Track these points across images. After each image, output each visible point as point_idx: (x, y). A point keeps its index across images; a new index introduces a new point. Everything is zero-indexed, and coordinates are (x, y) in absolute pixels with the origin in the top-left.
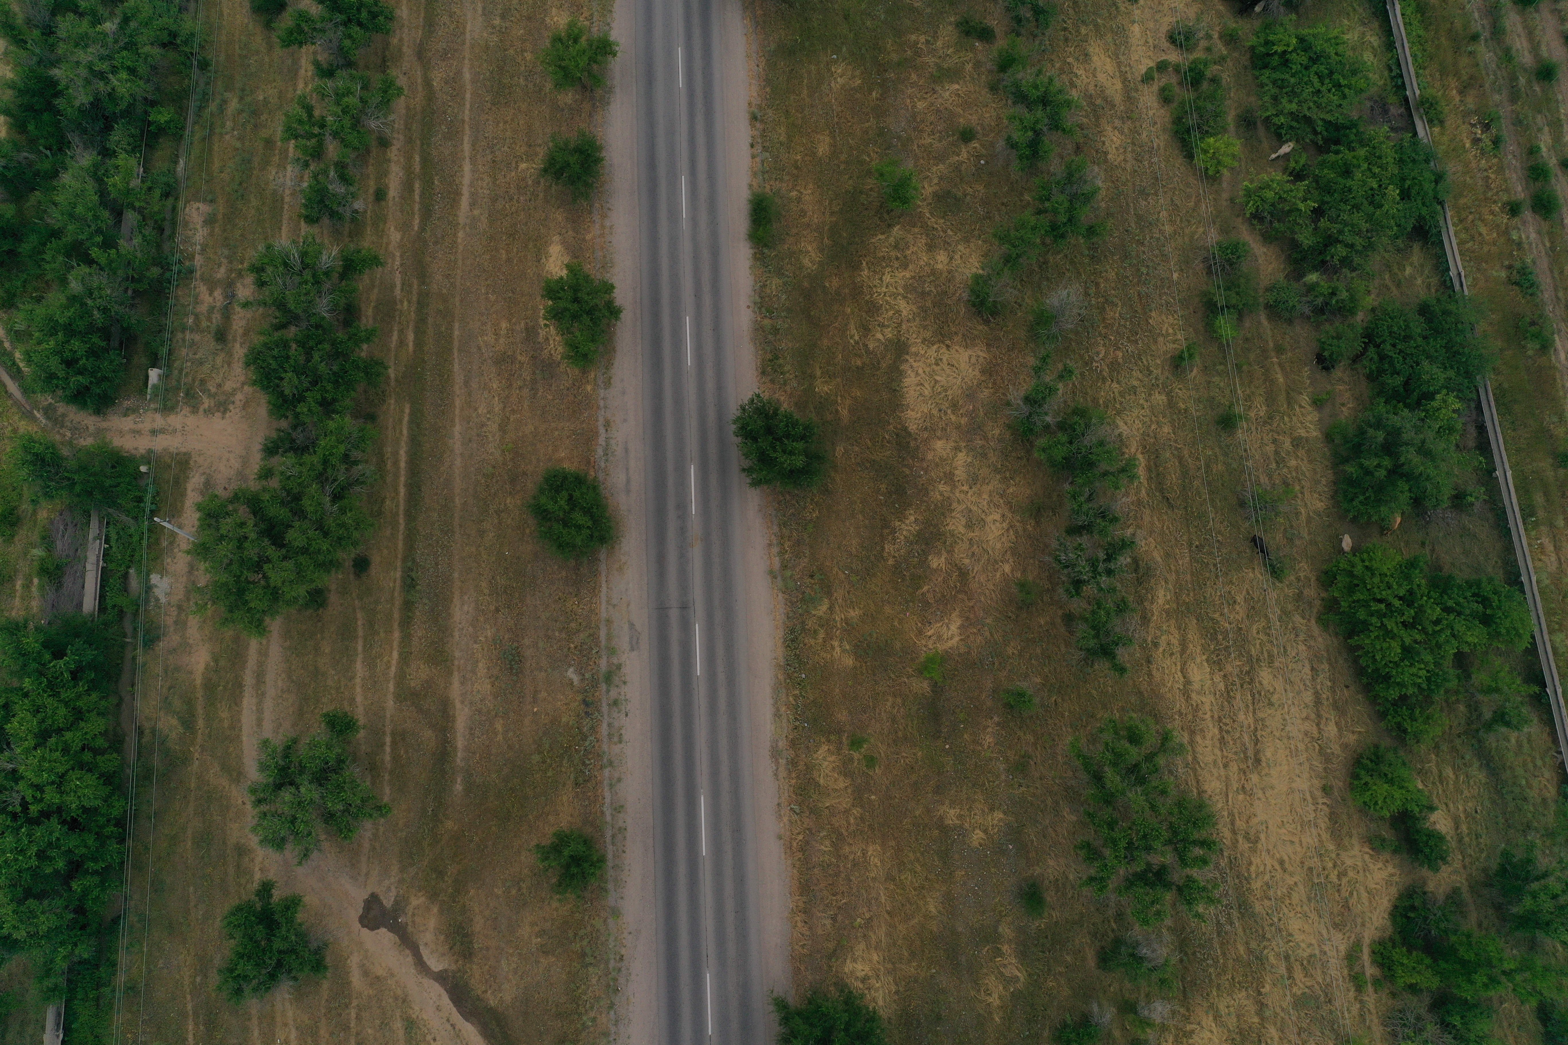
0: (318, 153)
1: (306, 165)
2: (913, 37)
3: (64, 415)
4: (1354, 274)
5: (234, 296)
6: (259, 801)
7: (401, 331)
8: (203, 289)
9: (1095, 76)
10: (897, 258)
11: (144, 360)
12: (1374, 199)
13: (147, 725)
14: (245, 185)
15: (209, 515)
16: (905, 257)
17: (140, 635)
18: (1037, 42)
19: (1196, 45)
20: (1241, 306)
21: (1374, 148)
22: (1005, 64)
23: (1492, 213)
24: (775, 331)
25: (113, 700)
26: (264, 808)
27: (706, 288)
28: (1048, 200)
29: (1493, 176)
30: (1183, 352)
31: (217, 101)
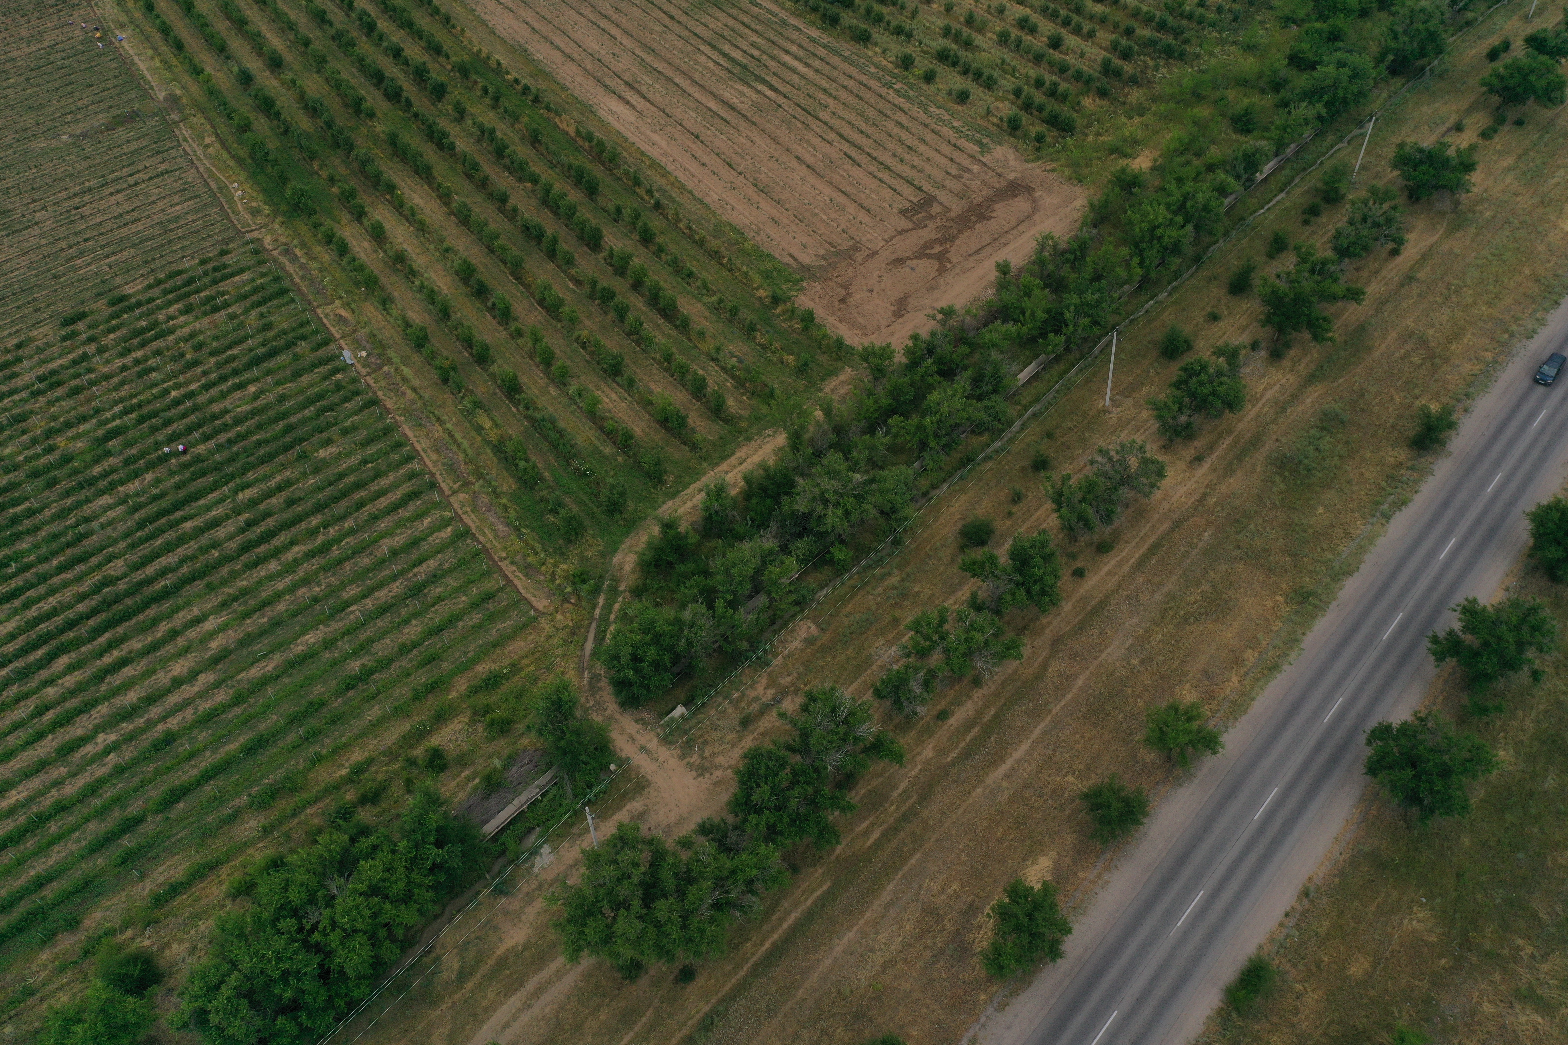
0: (923, 654)
1: (908, 655)
3: (600, 689)
5: (780, 702)
7: (873, 824)
8: (764, 681)
11: (683, 697)
13: (438, 950)
14: (854, 636)
15: (621, 838)
17: (497, 881)
25: (437, 909)
27: (1154, 1001)
31: (885, 571)
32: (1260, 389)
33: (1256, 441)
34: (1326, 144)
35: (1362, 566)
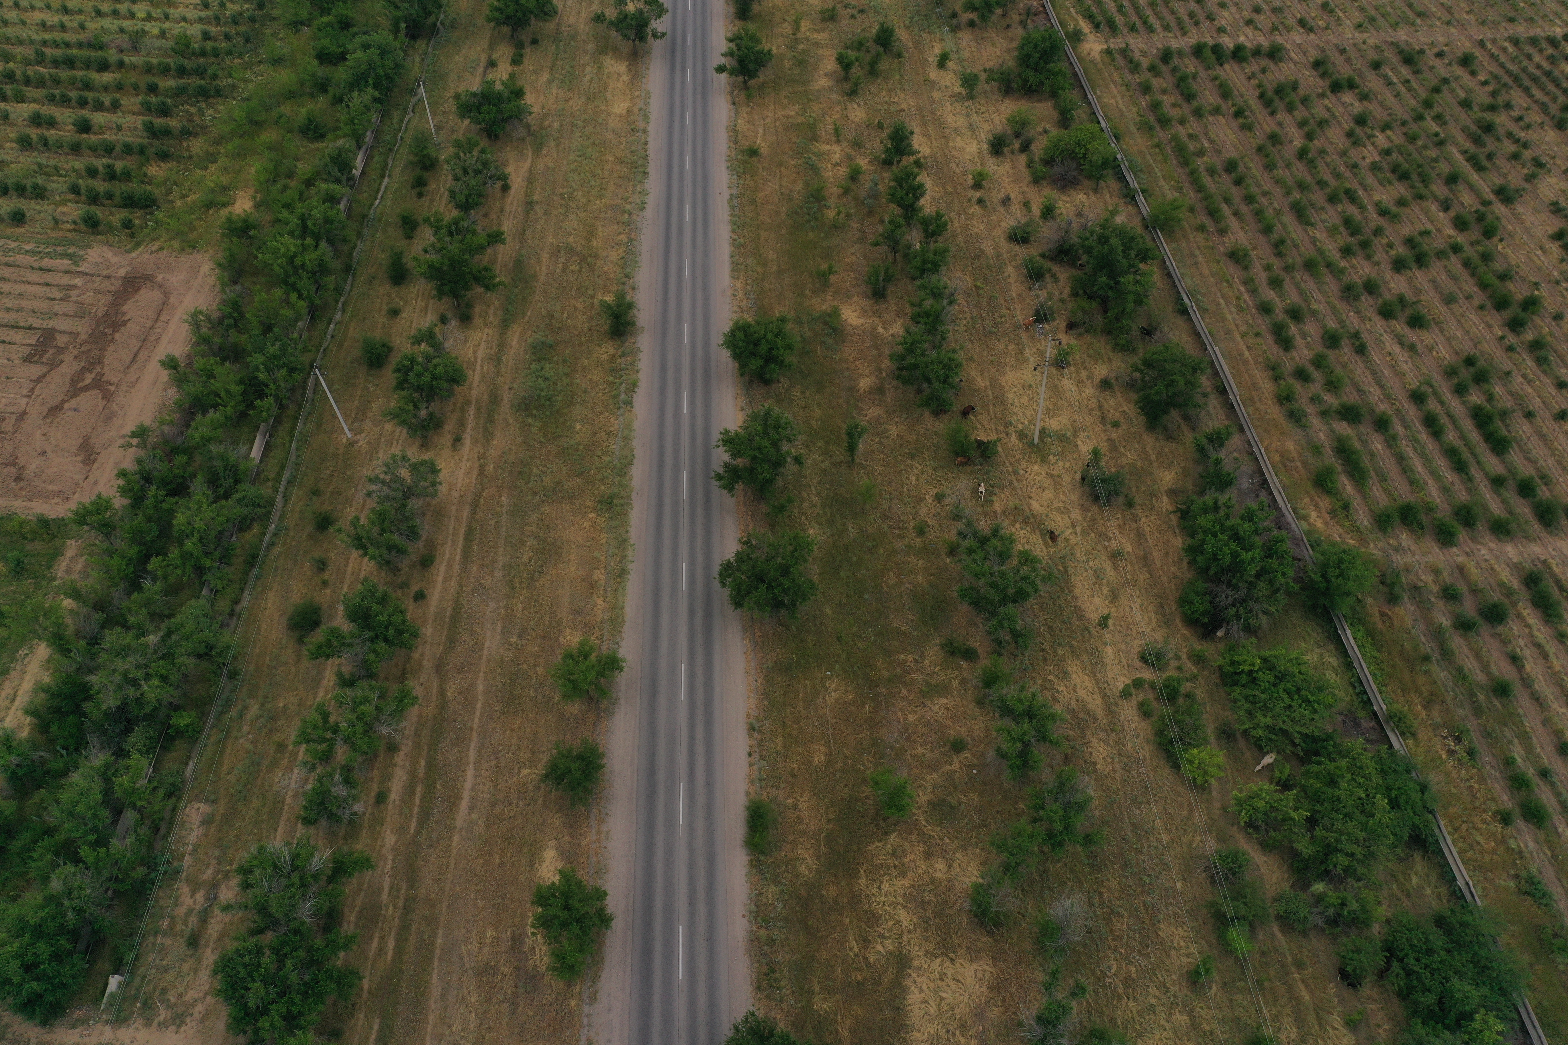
0: (326, 757)
1: (314, 767)
2: (902, 657)
3: (8, 1026)
4: (1360, 884)
5: (216, 898)
7: (382, 938)
9: (1075, 692)
10: (895, 866)
11: (107, 966)
12: (1365, 808)
14: (249, 786)
16: (903, 865)
18: (1018, 662)
19: (1167, 665)
20: (1251, 918)
21: (1354, 759)
22: (990, 680)
23: (1484, 822)
24: (771, 942)
27: (701, 896)
28: (1043, 808)
29: (1476, 786)
30: (1198, 967)
31: (239, 707)
32: (470, 354)
33: (494, 399)
34: (395, 121)
35: (635, 452)
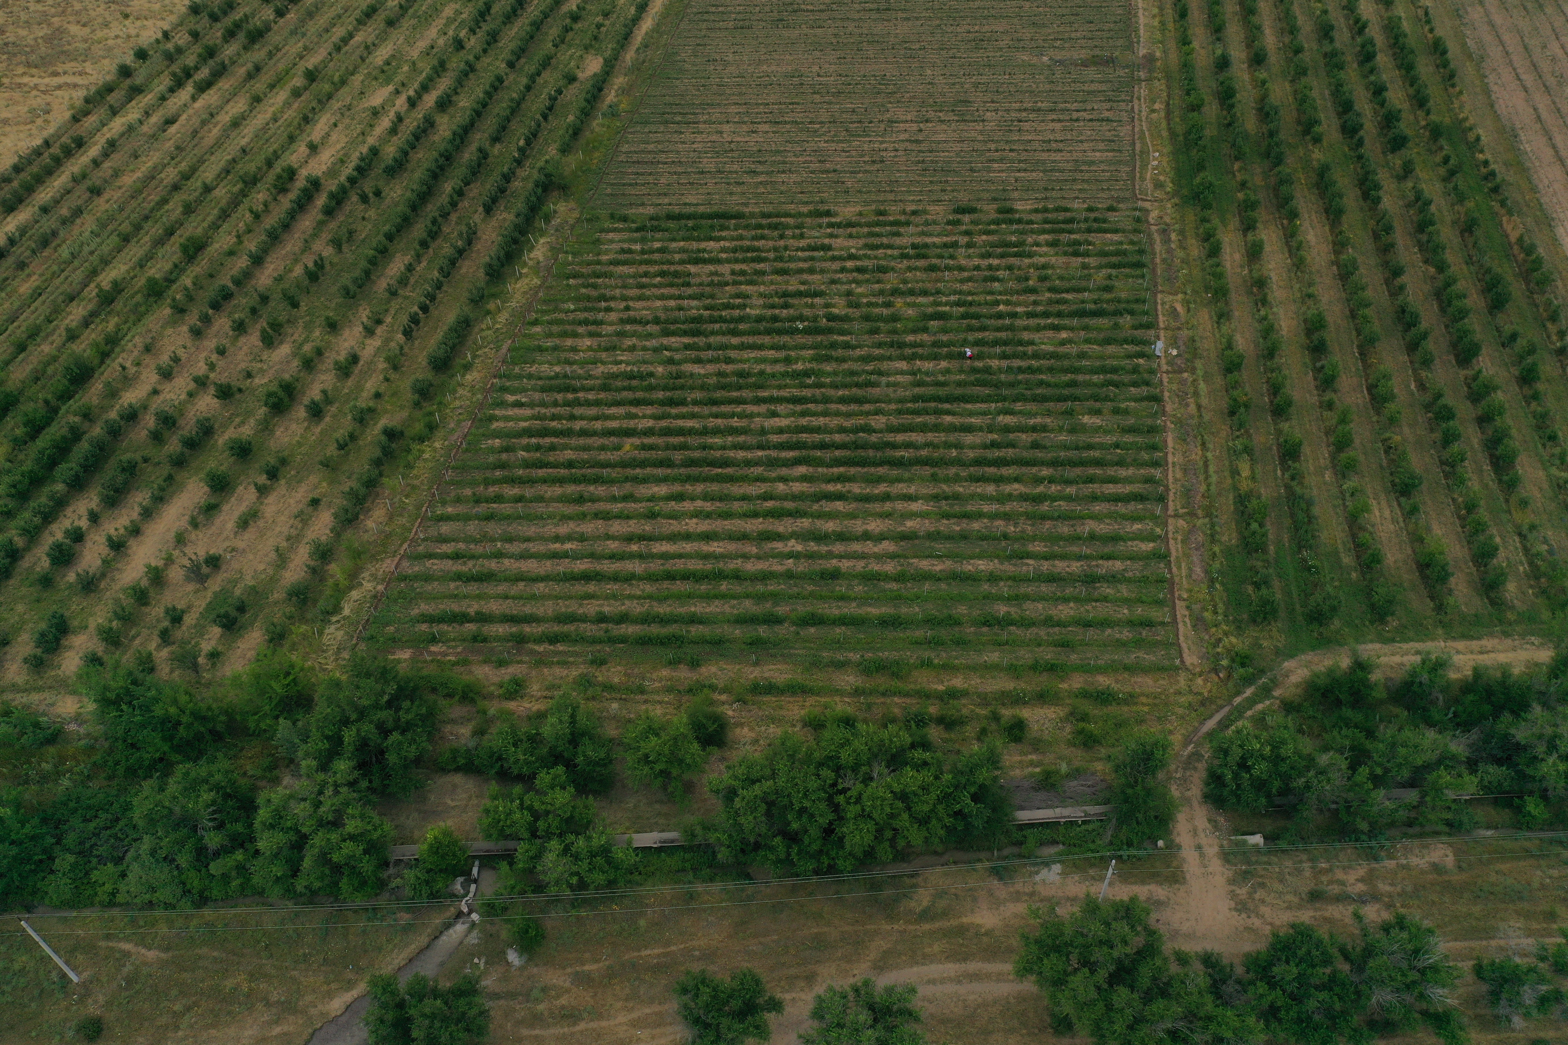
0: (1562, 970)
1: (1543, 959)
3: (1195, 769)
5: (1364, 902)
6: (856, 990)
8: (1361, 872)
11: (1269, 829)
13: (920, 880)
14: (1492, 898)
15: (1128, 910)
17: (1004, 863)
25: (940, 848)
26: (851, 996)
